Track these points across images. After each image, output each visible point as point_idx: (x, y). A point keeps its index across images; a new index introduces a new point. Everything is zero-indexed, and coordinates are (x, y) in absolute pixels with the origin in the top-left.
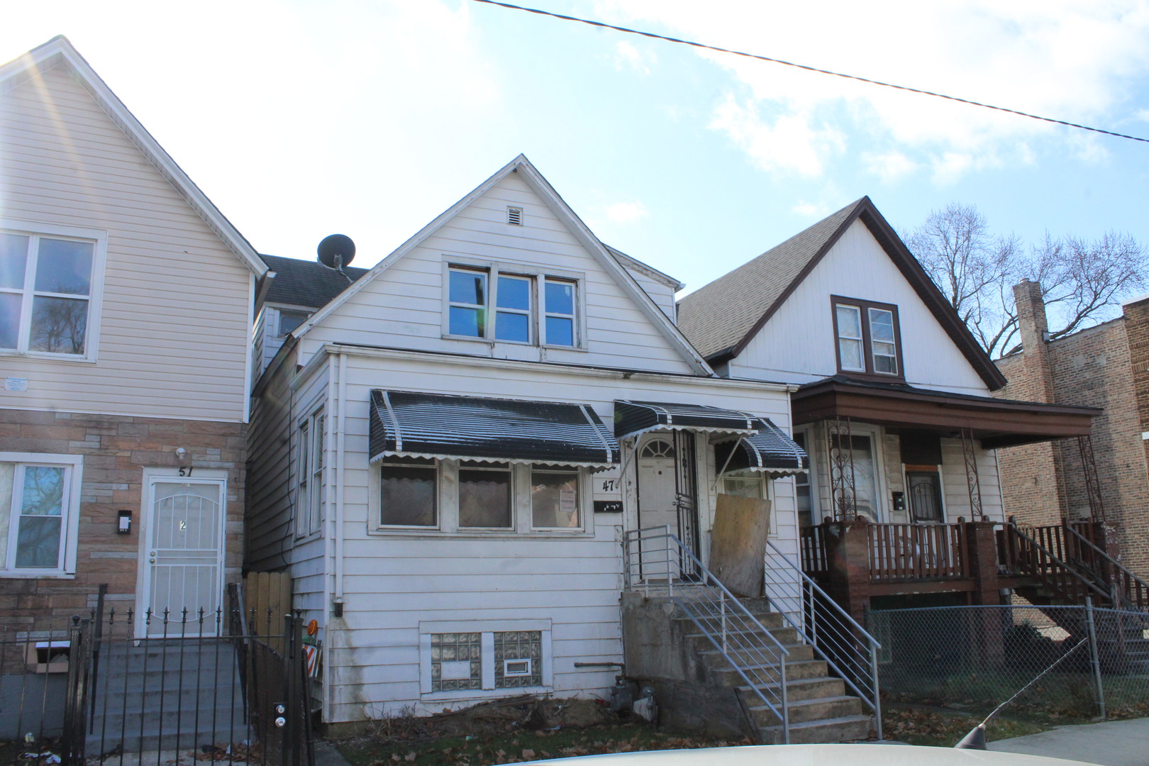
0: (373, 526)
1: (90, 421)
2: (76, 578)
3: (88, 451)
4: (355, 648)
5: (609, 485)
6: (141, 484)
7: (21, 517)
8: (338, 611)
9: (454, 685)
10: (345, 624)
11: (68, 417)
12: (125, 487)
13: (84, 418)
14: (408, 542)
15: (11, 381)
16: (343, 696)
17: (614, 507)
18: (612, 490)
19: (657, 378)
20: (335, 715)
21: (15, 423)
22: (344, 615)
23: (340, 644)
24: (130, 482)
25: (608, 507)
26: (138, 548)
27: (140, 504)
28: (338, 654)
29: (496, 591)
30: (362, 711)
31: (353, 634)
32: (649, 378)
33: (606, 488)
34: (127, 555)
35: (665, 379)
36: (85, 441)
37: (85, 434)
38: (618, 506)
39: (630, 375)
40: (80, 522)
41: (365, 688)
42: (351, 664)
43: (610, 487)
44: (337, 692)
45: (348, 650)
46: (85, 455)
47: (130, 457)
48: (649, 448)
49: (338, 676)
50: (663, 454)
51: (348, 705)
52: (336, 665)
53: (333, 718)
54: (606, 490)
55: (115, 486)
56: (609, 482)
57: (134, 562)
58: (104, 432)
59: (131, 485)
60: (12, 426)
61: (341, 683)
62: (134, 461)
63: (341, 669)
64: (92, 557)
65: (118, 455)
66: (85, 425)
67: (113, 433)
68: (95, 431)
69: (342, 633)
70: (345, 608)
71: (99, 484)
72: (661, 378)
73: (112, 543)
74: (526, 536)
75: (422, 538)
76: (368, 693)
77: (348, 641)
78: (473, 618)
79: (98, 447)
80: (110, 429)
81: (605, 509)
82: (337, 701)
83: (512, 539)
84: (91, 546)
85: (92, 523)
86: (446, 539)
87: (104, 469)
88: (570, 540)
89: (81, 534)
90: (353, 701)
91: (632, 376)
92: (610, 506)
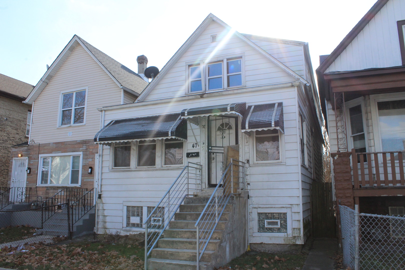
0: (111, 168)
1: (84, 142)
2: (81, 187)
3: (83, 150)
4: (105, 209)
5: (195, 145)
6: (95, 159)
7: (72, 170)
8: (100, 197)
9: (134, 225)
10: (102, 201)
11: (79, 141)
12: (91, 160)
13: (83, 141)
14: (121, 173)
15: (69, 133)
16: (100, 226)
17: (194, 155)
18: (196, 147)
19: (217, 94)
20: (99, 231)
21: (70, 145)
22: (102, 198)
23: (101, 208)
24: (92, 158)
25: (191, 155)
26: (94, 178)
27: (94, 165)
28: (100, 211)
29: (148, 191)
30: (106, 231)
31: (104, 205)
32: (212, 95)
33: (193, 146)
34: (92, 180)
35: (221, 94)
36: (83, 148)
37: (83, 146)
38: (196, 154)
39: (203, 95)
40: (82, 171)
41: (107, 223)
42: (103, 215)
43: (195, 146)
44: (99, 224)
45: (103, 210)
46: (83, 152)
47: (92, 151)
48: (220, 126)
49: (100, 219)
50: (226, 128)
51: (102, 229)
52: (99, 215)
53: (98, 232)
54: (194, 148)
55: (89, 160)
56: (195, 144)
57: (93, 182)
58: (87, 145)
59: (93, 159)
60: (69, 146)
61: (100, 221)
62: (93, 152)
63: (101, 216)
64: (84, 181)
65: (90, 151)
66: (83, 143)
67: (89, 144)
68: (85, 145)
69: (101, 204)
70: (102, 196)
71: (86, 160)
72: (218, 94)
73: (88, 177)
74: (160, 169)
75: (125, 171)
76: (108, 225)
77: (103, 207)
78: (139, 201)
79: (85, 149)
80: (88, 143)
81: (190, 156)
82: (99, 227)
83: (155, 170)
84: (84, 178)
85: (85, 171)
86: (132, 171)
87: (86, 155)
88: (177, 170)
89: (82, 174)
90: (103, 227)
91: (204, 96)
92: (192, 155)
